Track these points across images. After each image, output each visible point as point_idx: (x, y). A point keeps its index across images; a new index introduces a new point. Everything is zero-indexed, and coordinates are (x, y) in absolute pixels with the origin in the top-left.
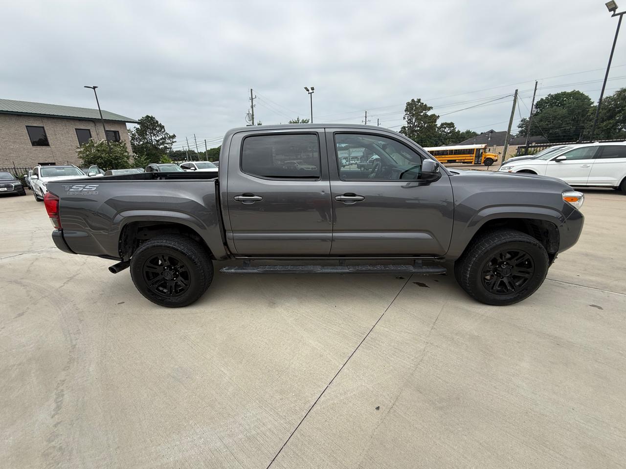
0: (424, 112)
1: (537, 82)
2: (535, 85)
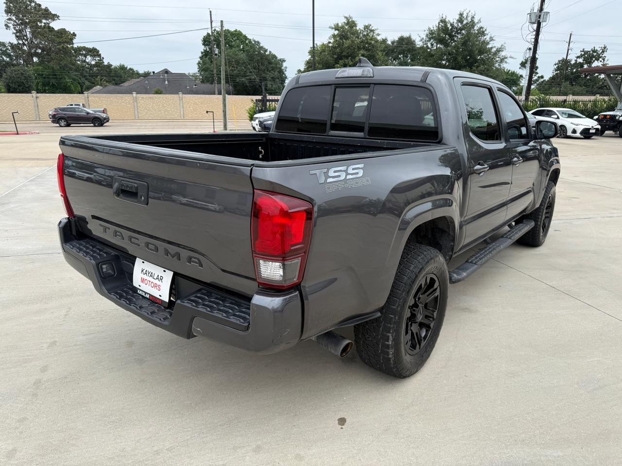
0: (44, 21)
1: (210, 12)
2: (210, 15)
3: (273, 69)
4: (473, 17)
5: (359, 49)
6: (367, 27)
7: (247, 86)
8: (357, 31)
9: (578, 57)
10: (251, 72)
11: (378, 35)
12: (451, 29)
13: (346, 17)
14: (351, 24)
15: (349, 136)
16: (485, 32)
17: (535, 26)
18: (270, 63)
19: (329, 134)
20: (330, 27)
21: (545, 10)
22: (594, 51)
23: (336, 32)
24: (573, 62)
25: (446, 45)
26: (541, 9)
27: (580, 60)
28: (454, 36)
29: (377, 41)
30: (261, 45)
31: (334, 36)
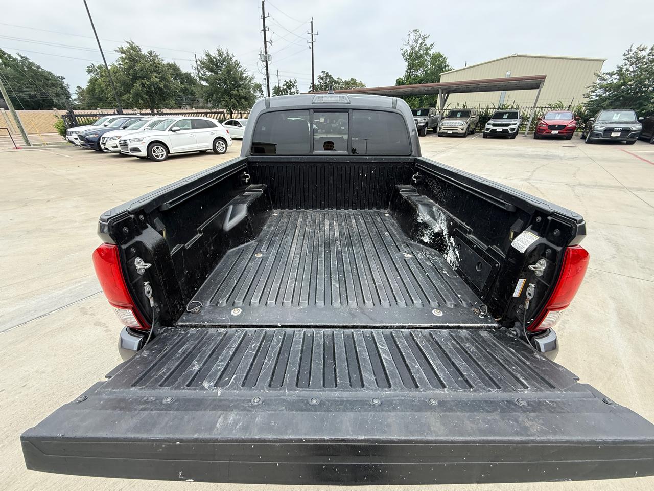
3: (53, 85)
4: (228, 53)
5: (151, 72)
6: (150, 53)
7: (27, 101)
8: (143, 55)
9: (283, 85)
10: (27, 88)
11: (163, 60)
12: (216, 61)
13: (128, 43)
14: (136, 49)
15: (334, 154)
16: (240, 65)
17: (265, 63)
18: (48, 80)
19: (314, 154)
20: (115, 50)
21: (268, 53)
22: (291, 82)
23: (124, 55)
24: (281, 89)
25: (216, 73)
26: (266, 53)
27: (285, 87)
28: (219, 67)
29: (163, 66)
30: (31, 61)
31: (123, 59)
